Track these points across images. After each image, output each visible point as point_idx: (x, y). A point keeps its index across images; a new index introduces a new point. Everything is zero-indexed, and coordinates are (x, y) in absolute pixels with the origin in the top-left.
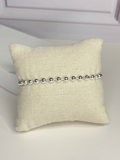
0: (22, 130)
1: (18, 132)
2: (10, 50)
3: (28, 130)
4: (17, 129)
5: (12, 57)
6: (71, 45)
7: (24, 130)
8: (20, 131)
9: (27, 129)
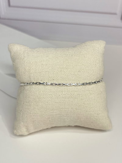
0: (20, 134)
3: (27, 134)
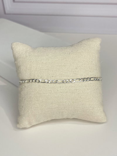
0: (23, 127)
1: (19, 129)
2: (12, 49)
4: (18, 126)
5: (14, 56)
6: (70, 46)
7: (25, 127)
8: (21, 128)
9: (28, 126)
